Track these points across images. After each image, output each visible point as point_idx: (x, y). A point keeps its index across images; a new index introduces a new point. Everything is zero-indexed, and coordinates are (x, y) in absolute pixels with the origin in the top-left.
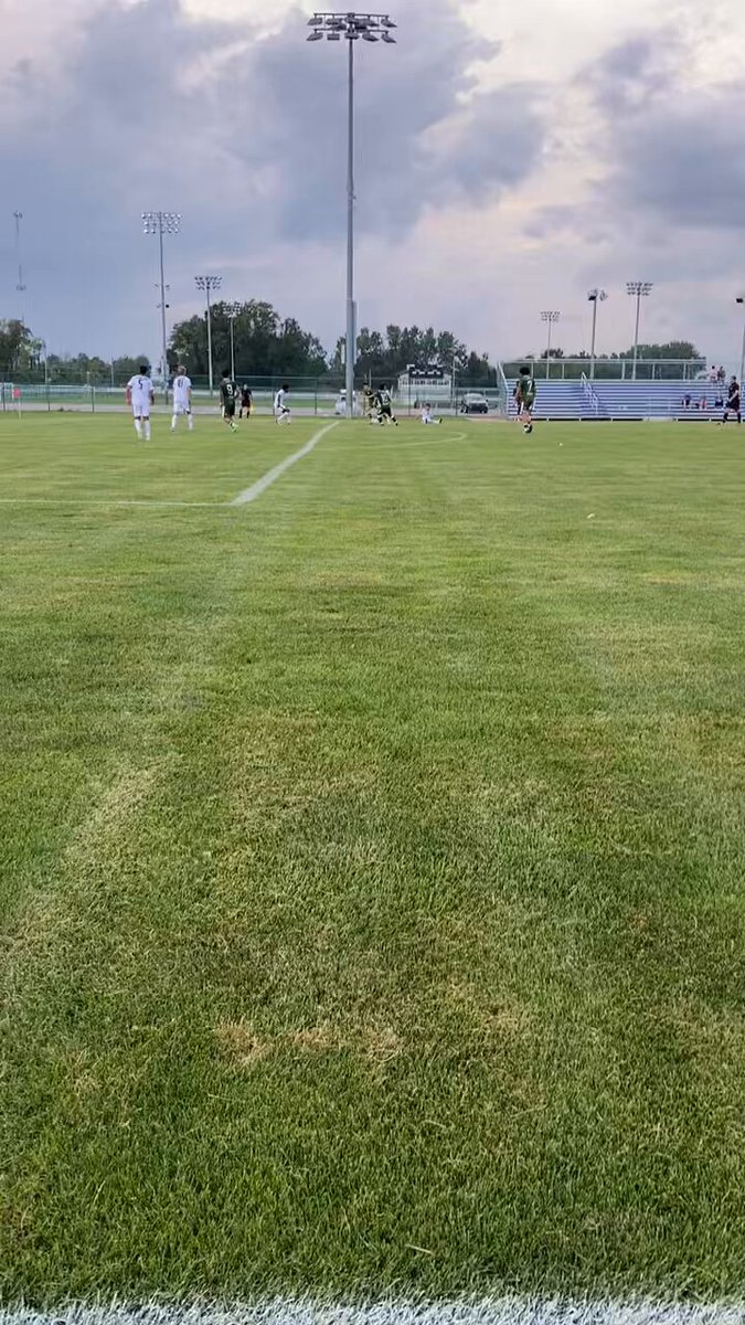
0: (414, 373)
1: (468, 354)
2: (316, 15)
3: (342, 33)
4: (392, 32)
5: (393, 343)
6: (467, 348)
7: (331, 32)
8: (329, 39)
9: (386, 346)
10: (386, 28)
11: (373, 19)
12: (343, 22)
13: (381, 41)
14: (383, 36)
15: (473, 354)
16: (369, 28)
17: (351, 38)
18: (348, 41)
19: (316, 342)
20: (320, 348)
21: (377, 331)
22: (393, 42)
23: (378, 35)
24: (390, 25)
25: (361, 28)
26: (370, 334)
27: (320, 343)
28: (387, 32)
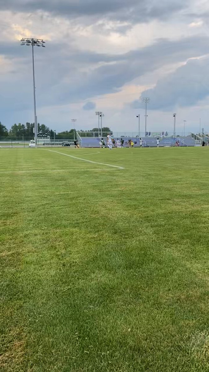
0: (39, 135)
1: (50, 130)
2: (23, 38)
3: (30, 44)
4: (44, 44)
5: (28, 127)
6: (50, 129)
7: (27, 43)
8: (27, 45)
9: (26, 128)
10: (42, 43)
11: (39, 41)
12: (30, 41)
13: (41, 47)
14: (42, 45)
15: (51, 130)
16: (37, 43)
17: (33, 45)
18: (32, 46)
19: (5, 127)
20: (6, 129)
21: (24, 124)
22: (44, 47)
23: (41, 45)
24: (44, 42)
25: (36, 43)
26: (21, 125)
27: (6, 127)
28: (43, 44)
